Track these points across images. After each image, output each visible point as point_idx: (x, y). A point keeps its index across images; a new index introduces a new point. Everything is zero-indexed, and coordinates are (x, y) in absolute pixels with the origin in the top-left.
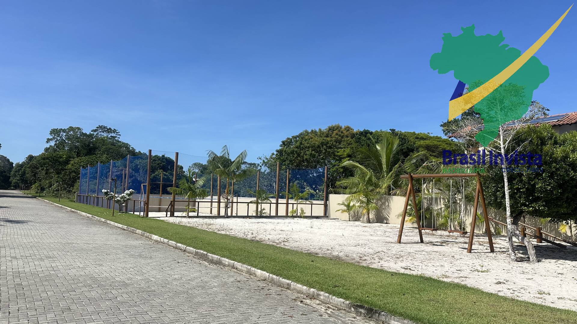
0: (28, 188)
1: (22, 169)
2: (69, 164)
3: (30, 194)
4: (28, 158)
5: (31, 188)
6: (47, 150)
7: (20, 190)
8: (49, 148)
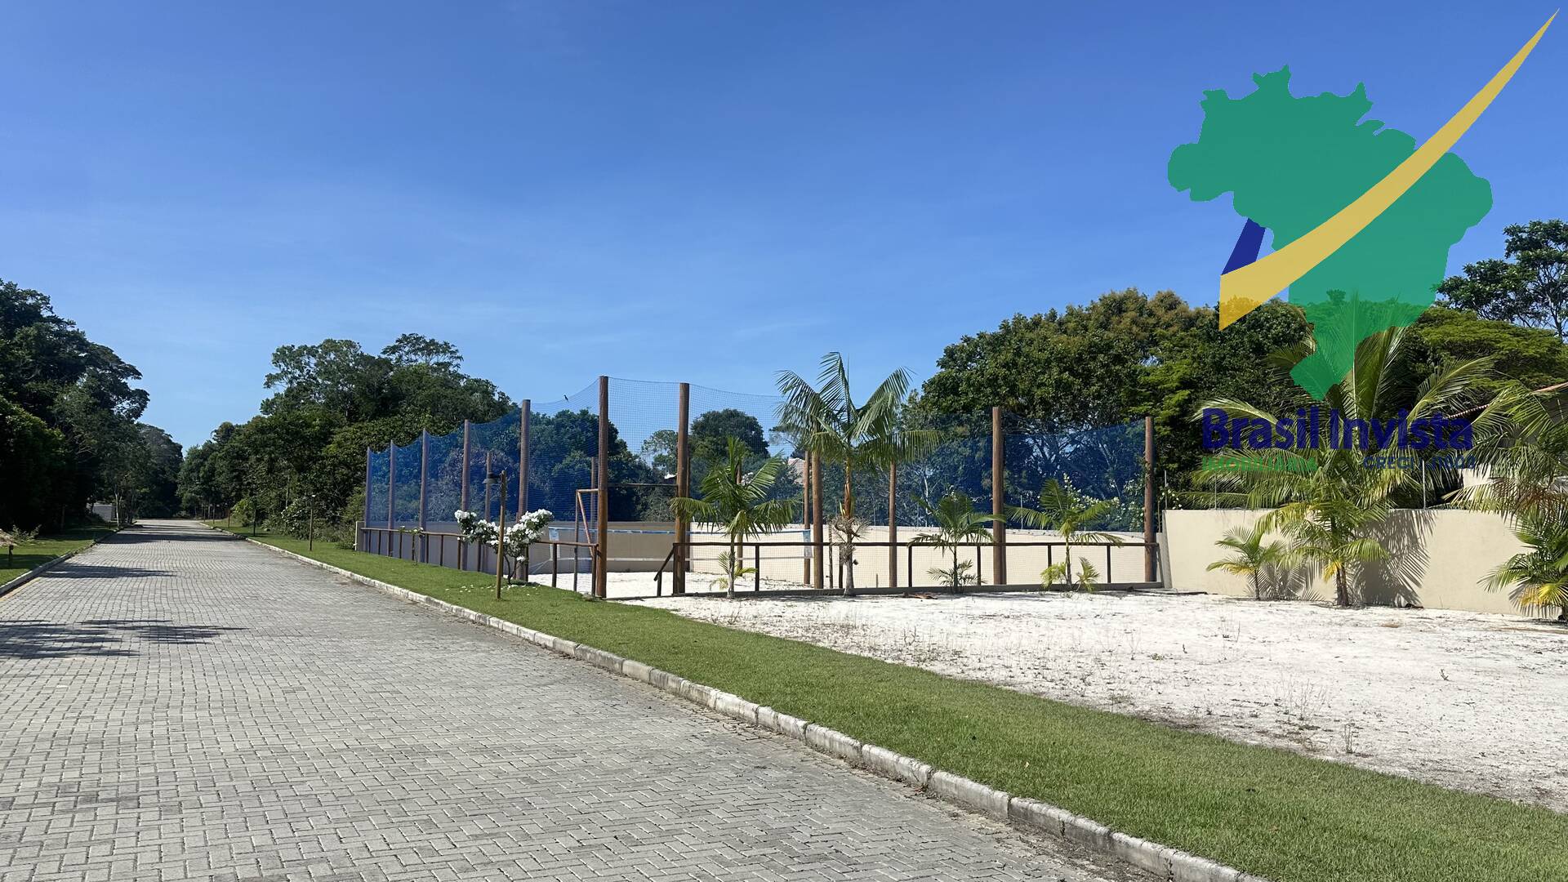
0: (222, 512)
1: (206, 463)
2: (330, 443)
3: (229, 528)
4: (222, 431)
5: (231, 512)
6: (267, 406)
7: (202, 519)
8: (273, 402)
